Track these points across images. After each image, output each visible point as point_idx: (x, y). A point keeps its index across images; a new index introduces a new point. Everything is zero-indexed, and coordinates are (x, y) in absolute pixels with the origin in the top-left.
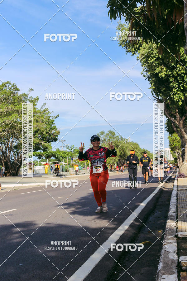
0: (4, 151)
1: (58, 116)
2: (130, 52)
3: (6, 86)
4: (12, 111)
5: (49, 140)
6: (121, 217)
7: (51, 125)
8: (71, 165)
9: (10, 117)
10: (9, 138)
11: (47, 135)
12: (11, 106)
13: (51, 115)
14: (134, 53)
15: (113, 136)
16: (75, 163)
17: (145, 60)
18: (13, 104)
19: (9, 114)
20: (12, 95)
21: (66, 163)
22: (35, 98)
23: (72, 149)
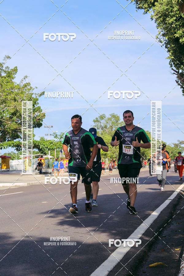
1: (43, 93)
2: (142, 8)
6: (125, 229)
7: (34, 105)
13: (34, 92)
14: (146, 10)
15: (117, 121)
17: (161, 19)
21: (53, 157)
22: (13, 68)
23: (61, 138)
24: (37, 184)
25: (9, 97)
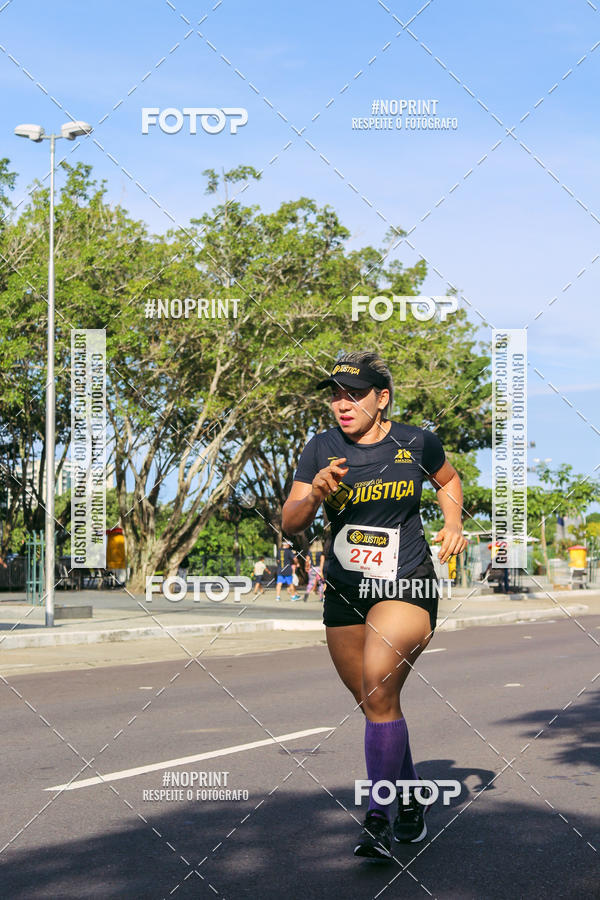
0: (283, 483)
3: (294, 220)
4: (317, 319)
5: (468, 439)
7: (476, 379)
8: (557, 546)
9: (311, 344)
10: (304, 432)
11: (458, 420)
12: (313, 299)
13: (477, 337)
16: (573, 538)
18: (321, 291)
19: (304, 331)
20: (317, 256)
21: (537, 540)
22: (413, 267)
23: (561, 481)
24: (488, 624)
25: (401, 355)
